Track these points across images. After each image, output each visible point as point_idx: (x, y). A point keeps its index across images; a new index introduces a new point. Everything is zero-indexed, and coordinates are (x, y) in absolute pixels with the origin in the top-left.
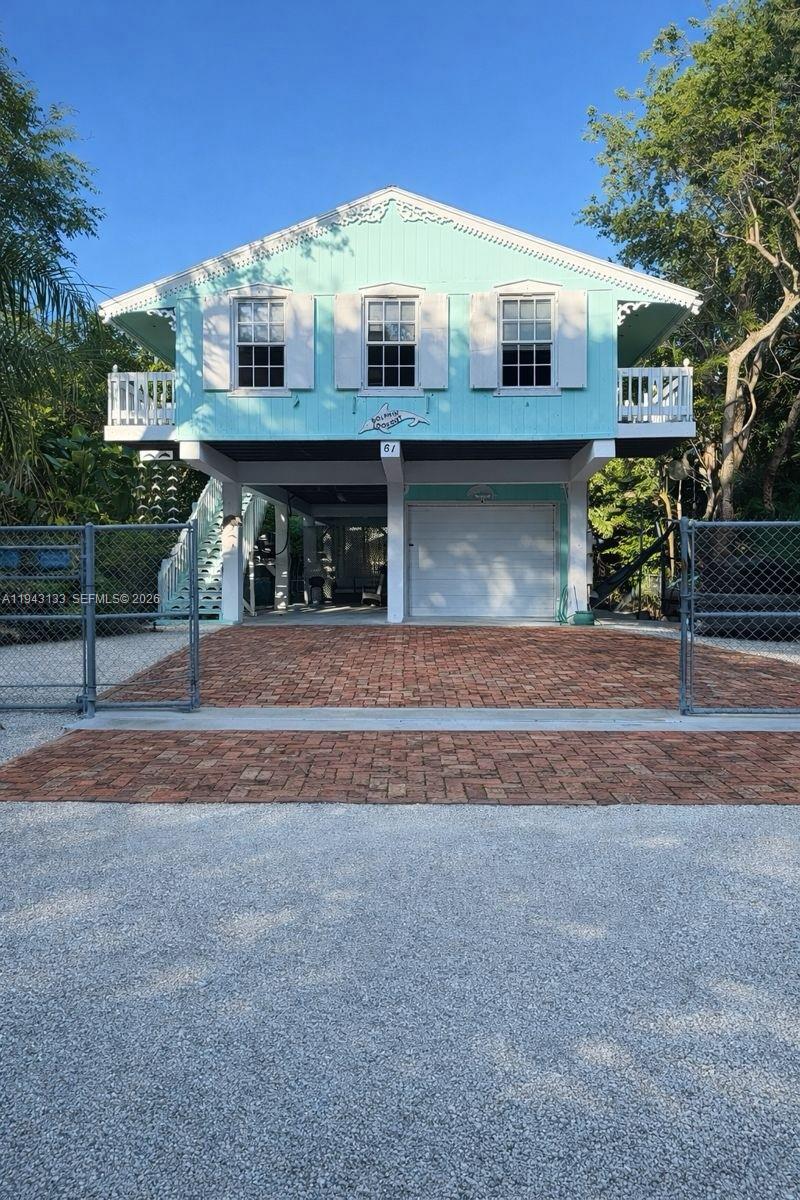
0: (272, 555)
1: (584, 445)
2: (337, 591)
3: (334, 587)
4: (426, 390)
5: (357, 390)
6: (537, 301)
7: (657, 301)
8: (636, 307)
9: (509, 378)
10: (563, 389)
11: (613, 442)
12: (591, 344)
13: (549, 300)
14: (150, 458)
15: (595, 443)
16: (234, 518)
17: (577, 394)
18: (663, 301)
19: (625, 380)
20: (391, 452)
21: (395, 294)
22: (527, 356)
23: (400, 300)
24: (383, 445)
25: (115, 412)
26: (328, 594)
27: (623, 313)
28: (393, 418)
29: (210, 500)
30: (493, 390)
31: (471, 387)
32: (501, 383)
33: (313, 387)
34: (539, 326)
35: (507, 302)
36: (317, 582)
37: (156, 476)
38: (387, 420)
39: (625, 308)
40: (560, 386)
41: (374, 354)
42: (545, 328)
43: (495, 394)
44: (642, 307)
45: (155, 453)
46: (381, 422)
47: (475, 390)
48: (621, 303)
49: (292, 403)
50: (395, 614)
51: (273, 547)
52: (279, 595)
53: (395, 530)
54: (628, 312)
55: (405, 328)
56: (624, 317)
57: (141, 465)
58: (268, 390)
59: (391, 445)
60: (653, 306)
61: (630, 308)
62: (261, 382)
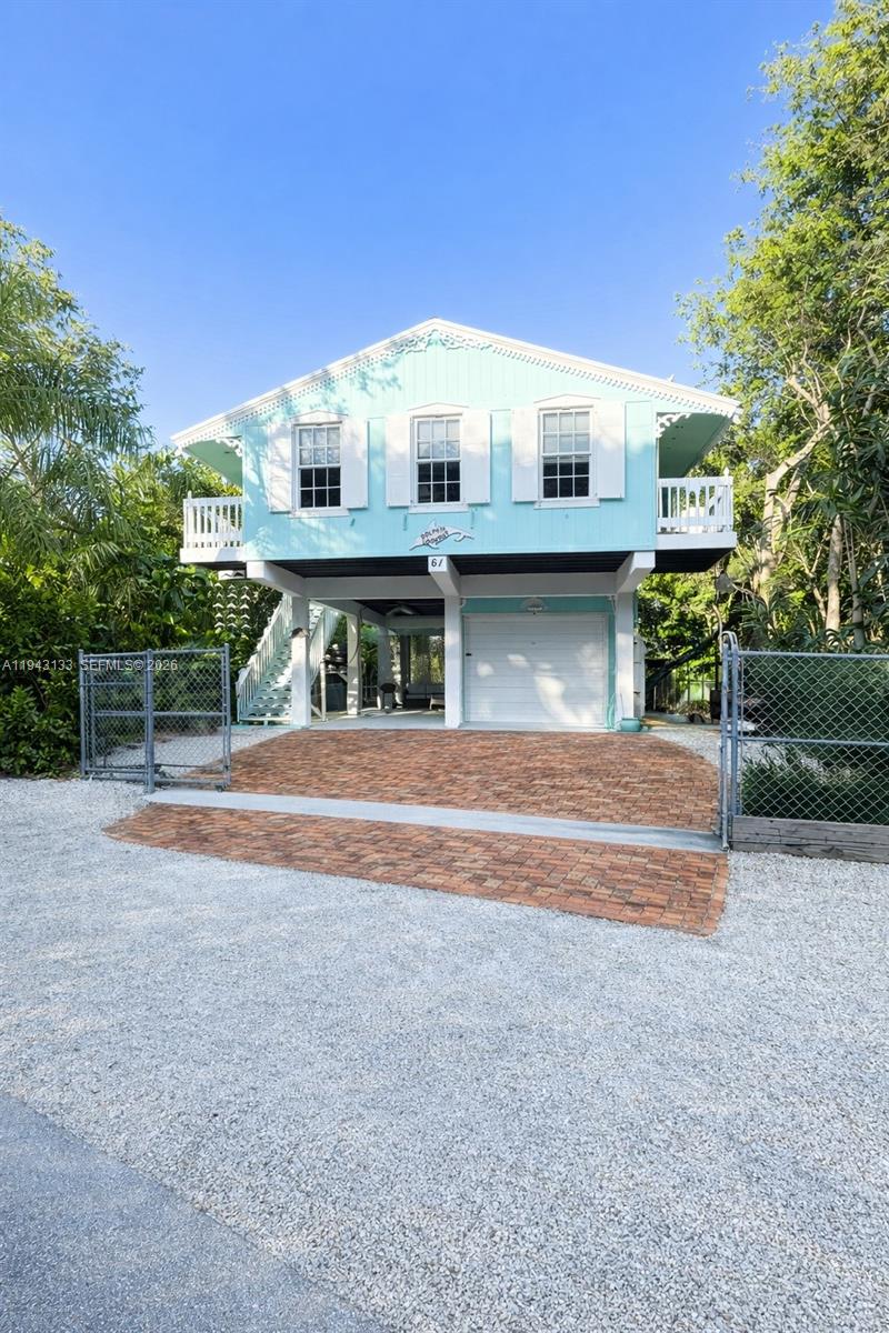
0: (345, 663)
1: (624, 557)
2: (408, 697)
3: (405, 693)
4: (470, 505)
5: (406, 507)
6: (576, 413)
7: (698, 411)
8: (675, 419)
9: (550, 491)
10: (601, 500)
11: (653, 554)
12: (629, 455)
13: (588, 413)
14: (227, 578)
15: (636, 554)
16: (301, 630)
17: (615, 504)
18: (703, 412)
19: (665, 490)
20: (439, 567)
21: (441, 413)
22: (566, 468)
23: (445, 419)
24: (430, 559)
25: (190, 534)
26: (398, 700)
27: (662, 425)
28: (441, 533)
29: (283, 614)
30: (533, 503)
31: (513, 500)
32: (542, 494)
33: (367, 506)
34: (578, 438)
35: (548, 415)
36: (390, 688)
37: (232, 595)
38: (435, 536)
39: (663, 420)
40: (599, 496)
41: (423, 472)
42: (584, 439)
43: (536, 506)
44: (683, 418)
45: (230, 572)
46: (430, 538)
47: (516, 503)
48: (661, 415)
49: (350, 520)
50: (452, 718)
51: (345, 656)
52: (350, 701)
53: (452, 639)
54: (668, 424)
55: (452, 445)
56: (663, 429)
57: (218, 584)
58: (328, 510)
59: (438, 559)
60: (694, 416)
61: (669, 420)
62: (321, 503)
